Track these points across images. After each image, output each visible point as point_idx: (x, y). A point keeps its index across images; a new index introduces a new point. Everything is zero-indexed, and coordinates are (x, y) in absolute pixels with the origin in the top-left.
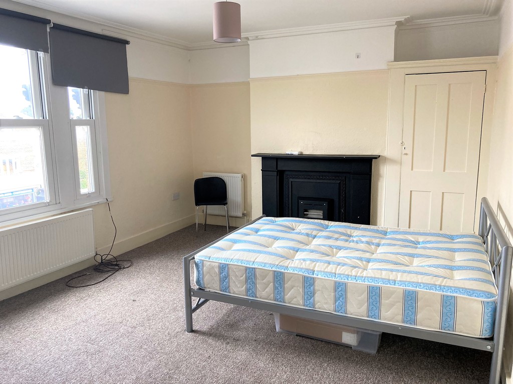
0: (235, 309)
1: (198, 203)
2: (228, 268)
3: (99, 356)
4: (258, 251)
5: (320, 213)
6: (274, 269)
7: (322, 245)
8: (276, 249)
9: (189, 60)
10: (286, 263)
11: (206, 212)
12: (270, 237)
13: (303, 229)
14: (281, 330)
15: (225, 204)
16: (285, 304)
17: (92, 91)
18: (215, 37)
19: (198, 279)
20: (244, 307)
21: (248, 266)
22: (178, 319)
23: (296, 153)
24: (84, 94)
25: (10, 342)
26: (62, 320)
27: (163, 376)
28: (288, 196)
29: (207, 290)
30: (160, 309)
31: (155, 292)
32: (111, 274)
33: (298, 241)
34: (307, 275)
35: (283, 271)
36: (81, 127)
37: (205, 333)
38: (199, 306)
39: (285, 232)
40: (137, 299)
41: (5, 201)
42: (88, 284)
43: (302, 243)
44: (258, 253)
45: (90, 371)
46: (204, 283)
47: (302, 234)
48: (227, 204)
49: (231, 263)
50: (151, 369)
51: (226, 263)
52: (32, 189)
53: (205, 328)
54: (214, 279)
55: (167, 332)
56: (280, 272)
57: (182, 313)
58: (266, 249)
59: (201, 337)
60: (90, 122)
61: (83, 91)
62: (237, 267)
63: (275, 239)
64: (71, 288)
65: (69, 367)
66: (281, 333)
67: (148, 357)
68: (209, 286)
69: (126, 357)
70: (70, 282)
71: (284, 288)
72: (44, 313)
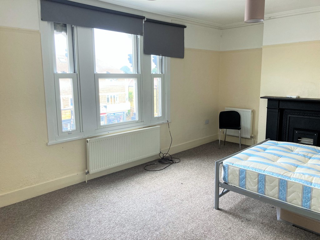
0: (246, 200)
1: (221, 127)
2: (246, 173)
3: (163, 214)
4: (267, 163)
5: (311, 141)
6: (279, 177)
7: (317, 165)
8: (280, 164)
9: (221, 36)
10: (289, 174)
11: (226, 133)
12: (275, 154)
13: (300, 151)
14: (280, 220)
15: (239, 129)
16: (287, 203)
17: (164, 57)
18: (245, 19)
19: (225, 176)
20: (252, 199)
21: (260, 173)
22: (209, 200)
23: (294, 96)
24: (159, 59)
25: (116, 197)
26: (143, 189)
27: (200, 234)
28: (286, 127)
29: (230, 184)
30: (198, 192)
31: (194, 180)
32: (168, 165)
33: (297, 160)
34: (306, 185)
35: (286, 179)
36: (156, 78)
37: (227, 212)
38: (223, 194)
39: (286, 152)
40: (184, 183)
41: (110, 118)
42: (156, 170)
43: (301, 161)
44: (267, 165)
45: (158, 222)
46: (228, 180)
47: (300, 155)
48: (240, 129)
49: (248, 169)
50: (193, 228)
51: (244, 168)
52: (124, 112)
53: (226, 209)
54: (235, 178)
55: (202, 207)
56: (284, 180)
57: (213, 196)
58: (273, 163)
59: (224, 214)
60: (162, 76)
61: (159, 57)
62: (252, 172)
63: (279, 157)
64: (147, 171)
65: (147, 217)
66: (281, 222)
67: (191, 221)
68: (231, 182)
69: (178, 218)
70: (146, 167)
71: (287, 192)
72: (133, 183)
